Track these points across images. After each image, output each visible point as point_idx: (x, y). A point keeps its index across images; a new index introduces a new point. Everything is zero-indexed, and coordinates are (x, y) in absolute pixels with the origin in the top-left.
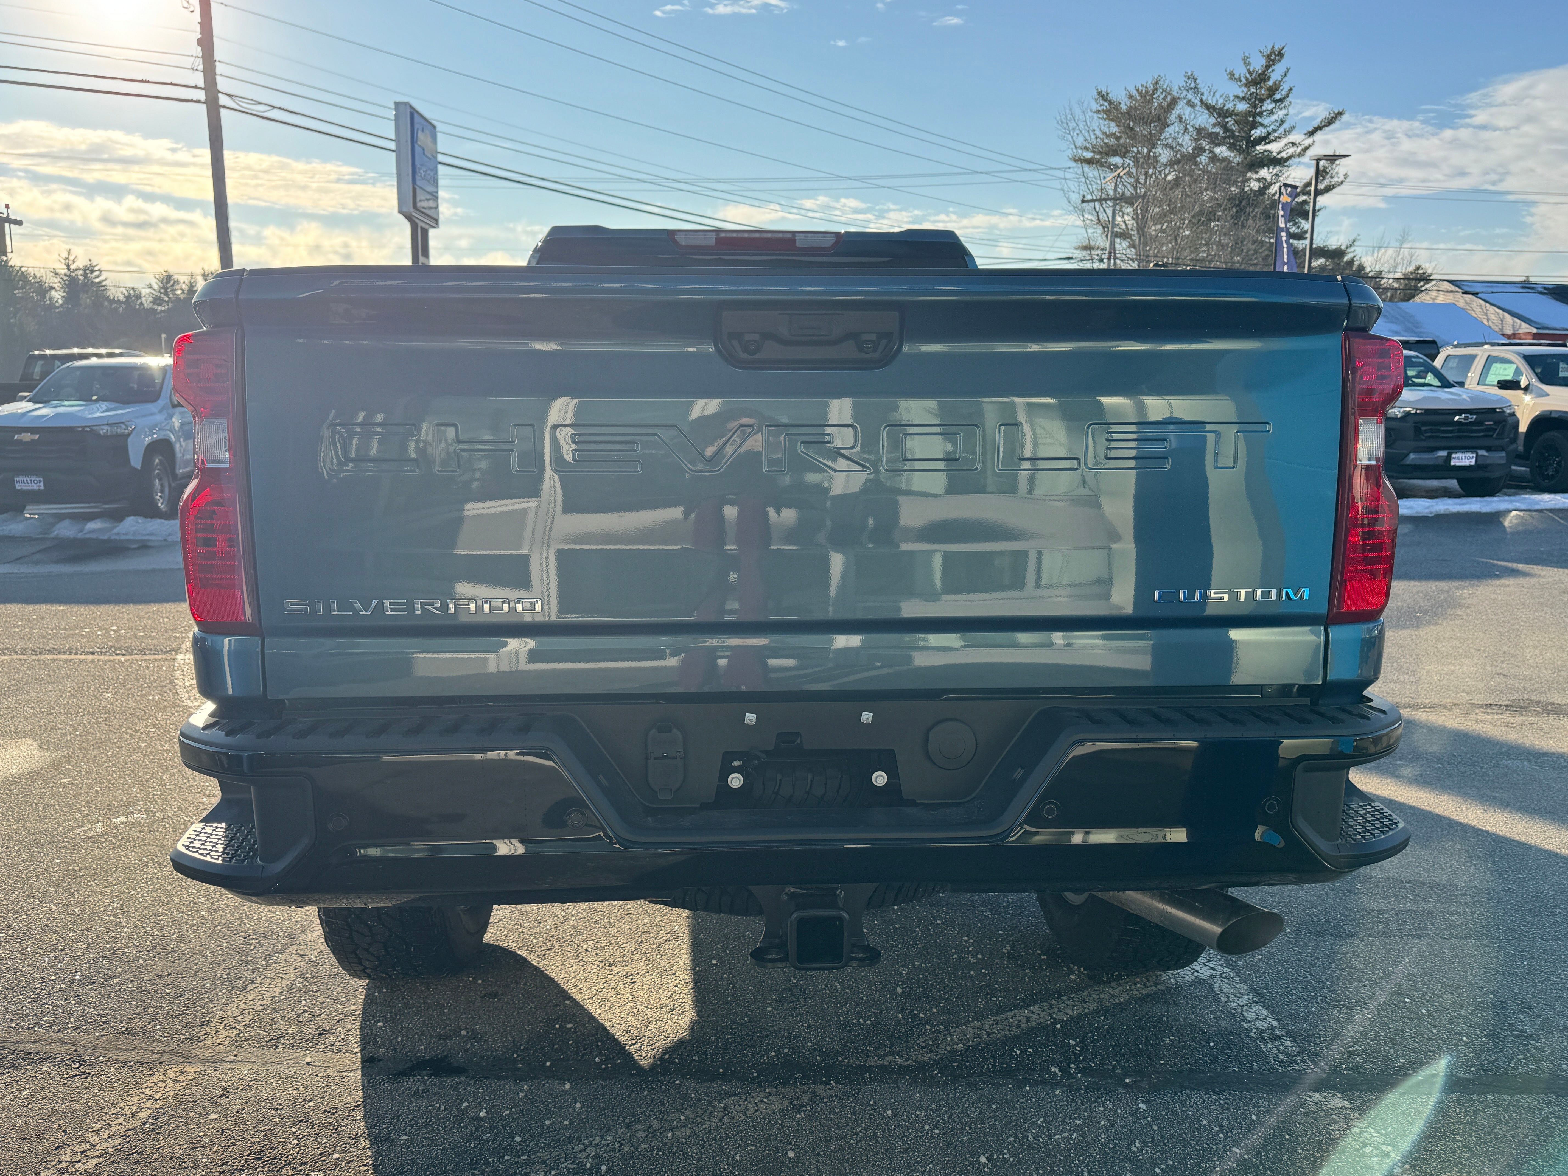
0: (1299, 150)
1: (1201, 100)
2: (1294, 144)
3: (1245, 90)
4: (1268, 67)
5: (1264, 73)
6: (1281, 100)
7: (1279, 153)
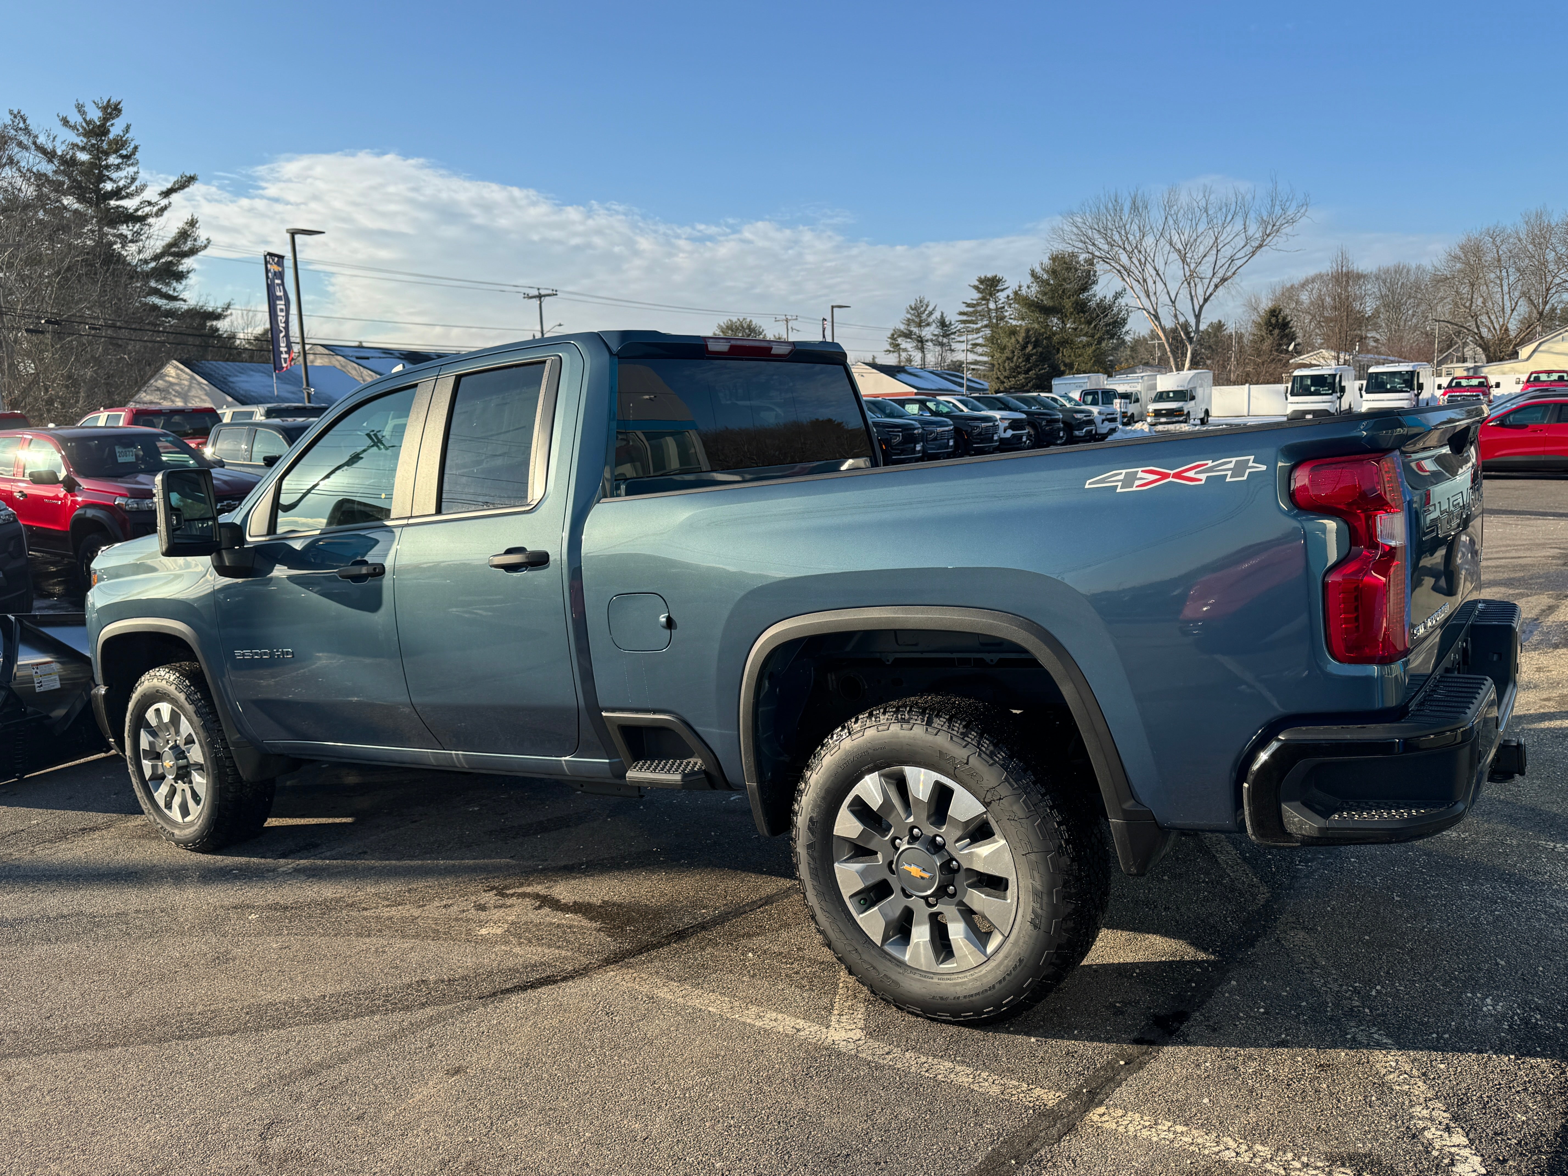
0: (155, 209)
1: (35, 143)
2: (150, 203)
3: (85, 140)
4: (105, 119)
5: (103, 125)
6: (127, 157)
7: (137, 210)
